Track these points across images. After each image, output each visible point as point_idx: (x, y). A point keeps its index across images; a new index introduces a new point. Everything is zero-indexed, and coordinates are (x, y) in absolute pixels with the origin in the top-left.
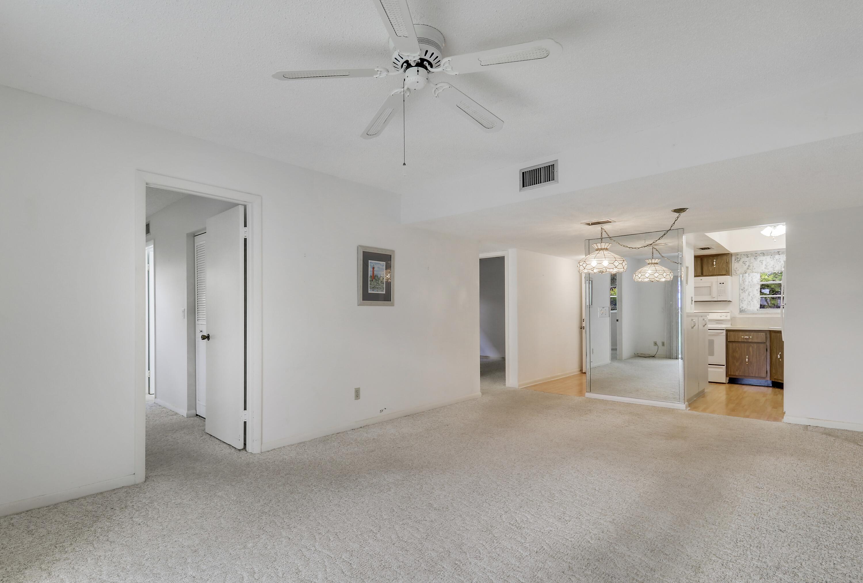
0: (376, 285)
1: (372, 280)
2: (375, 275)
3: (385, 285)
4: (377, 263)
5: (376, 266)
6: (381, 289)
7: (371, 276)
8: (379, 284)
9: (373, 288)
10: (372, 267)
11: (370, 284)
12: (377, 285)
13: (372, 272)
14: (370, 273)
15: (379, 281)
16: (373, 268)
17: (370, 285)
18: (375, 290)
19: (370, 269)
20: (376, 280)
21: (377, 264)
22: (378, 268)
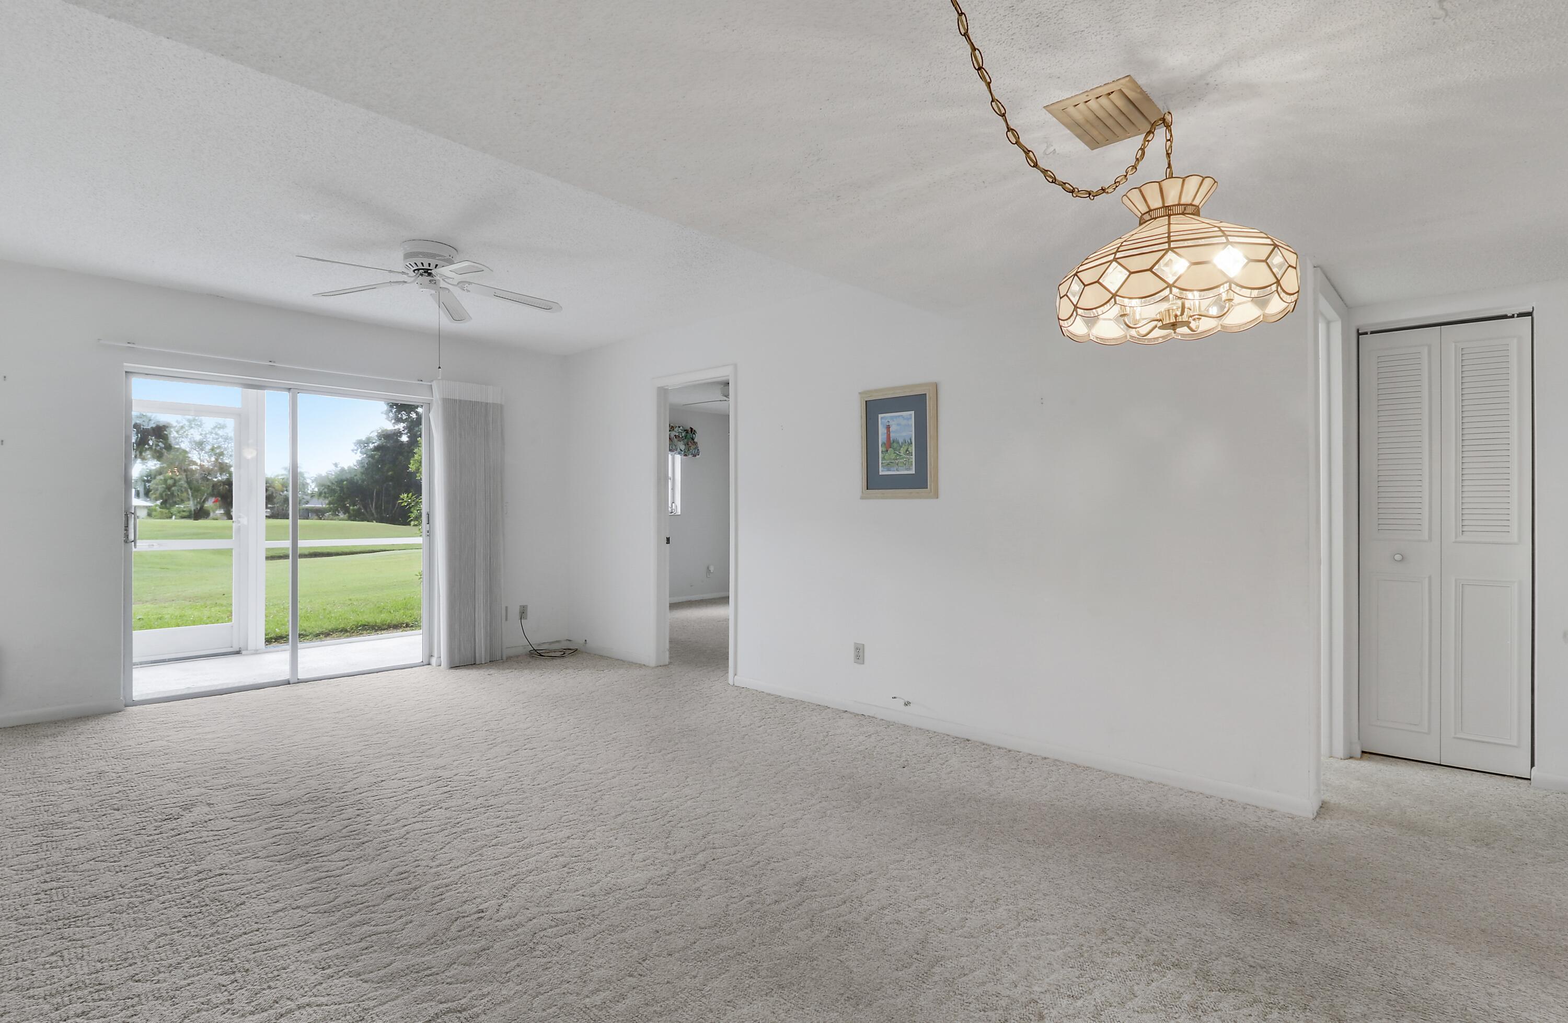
0: (894, 459)
1: (887, 451)
2: (891, 439)
3: (913, 456)
4: (896, 417)
5: (893, 423)
6: (905, 464)
7: (883, 444)
8: (901, 456)
9: (888, 464)
10: (885, 427)
11: (883, 458)
12: (897, 459)
13: (885, 436)
14: (882, 438)
15: (900, 450)
16: (888, 427)
17: (882, 460)
18: (892, 469)
19: (882, 430)
20: (895, 449)
21: (895, 419)
22: (898, 425)
